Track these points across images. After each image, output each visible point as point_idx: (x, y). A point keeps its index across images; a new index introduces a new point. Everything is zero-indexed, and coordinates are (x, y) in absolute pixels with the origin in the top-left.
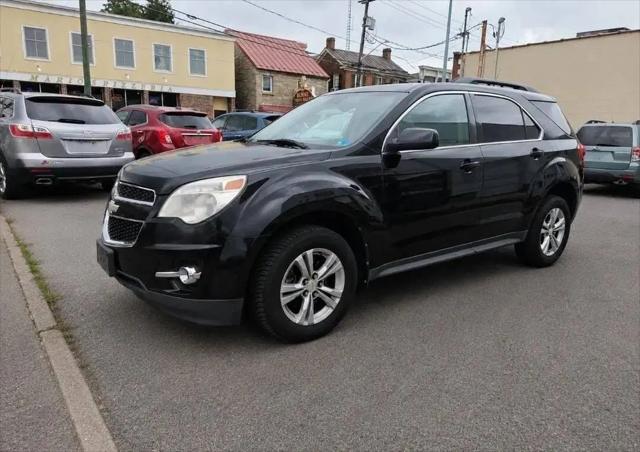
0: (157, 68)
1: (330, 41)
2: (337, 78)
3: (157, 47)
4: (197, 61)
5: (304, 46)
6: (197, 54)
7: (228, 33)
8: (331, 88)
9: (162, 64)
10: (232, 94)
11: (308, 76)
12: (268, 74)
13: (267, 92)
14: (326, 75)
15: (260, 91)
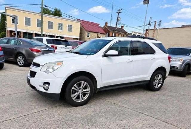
0: (59, 29)
1: (106, 23)
2: (108, 34)
3: (59, 24)
4: (70, 28)
5: (99, 25)
6: (70, 26)
7: (78, 20)
8: (106, 37)
9: (60, 29)
10: (79, 38)
11: (100, 33)
12: (89, 32)
13: (88, 37)
14: (105, 33)
15: (86, 37)
